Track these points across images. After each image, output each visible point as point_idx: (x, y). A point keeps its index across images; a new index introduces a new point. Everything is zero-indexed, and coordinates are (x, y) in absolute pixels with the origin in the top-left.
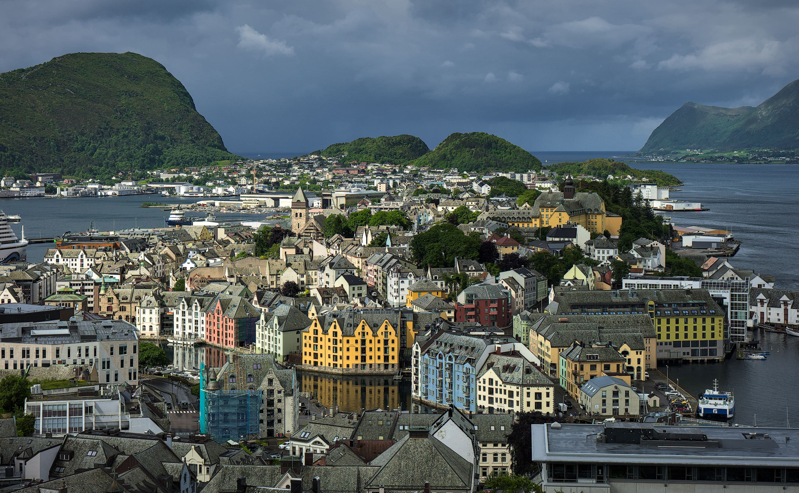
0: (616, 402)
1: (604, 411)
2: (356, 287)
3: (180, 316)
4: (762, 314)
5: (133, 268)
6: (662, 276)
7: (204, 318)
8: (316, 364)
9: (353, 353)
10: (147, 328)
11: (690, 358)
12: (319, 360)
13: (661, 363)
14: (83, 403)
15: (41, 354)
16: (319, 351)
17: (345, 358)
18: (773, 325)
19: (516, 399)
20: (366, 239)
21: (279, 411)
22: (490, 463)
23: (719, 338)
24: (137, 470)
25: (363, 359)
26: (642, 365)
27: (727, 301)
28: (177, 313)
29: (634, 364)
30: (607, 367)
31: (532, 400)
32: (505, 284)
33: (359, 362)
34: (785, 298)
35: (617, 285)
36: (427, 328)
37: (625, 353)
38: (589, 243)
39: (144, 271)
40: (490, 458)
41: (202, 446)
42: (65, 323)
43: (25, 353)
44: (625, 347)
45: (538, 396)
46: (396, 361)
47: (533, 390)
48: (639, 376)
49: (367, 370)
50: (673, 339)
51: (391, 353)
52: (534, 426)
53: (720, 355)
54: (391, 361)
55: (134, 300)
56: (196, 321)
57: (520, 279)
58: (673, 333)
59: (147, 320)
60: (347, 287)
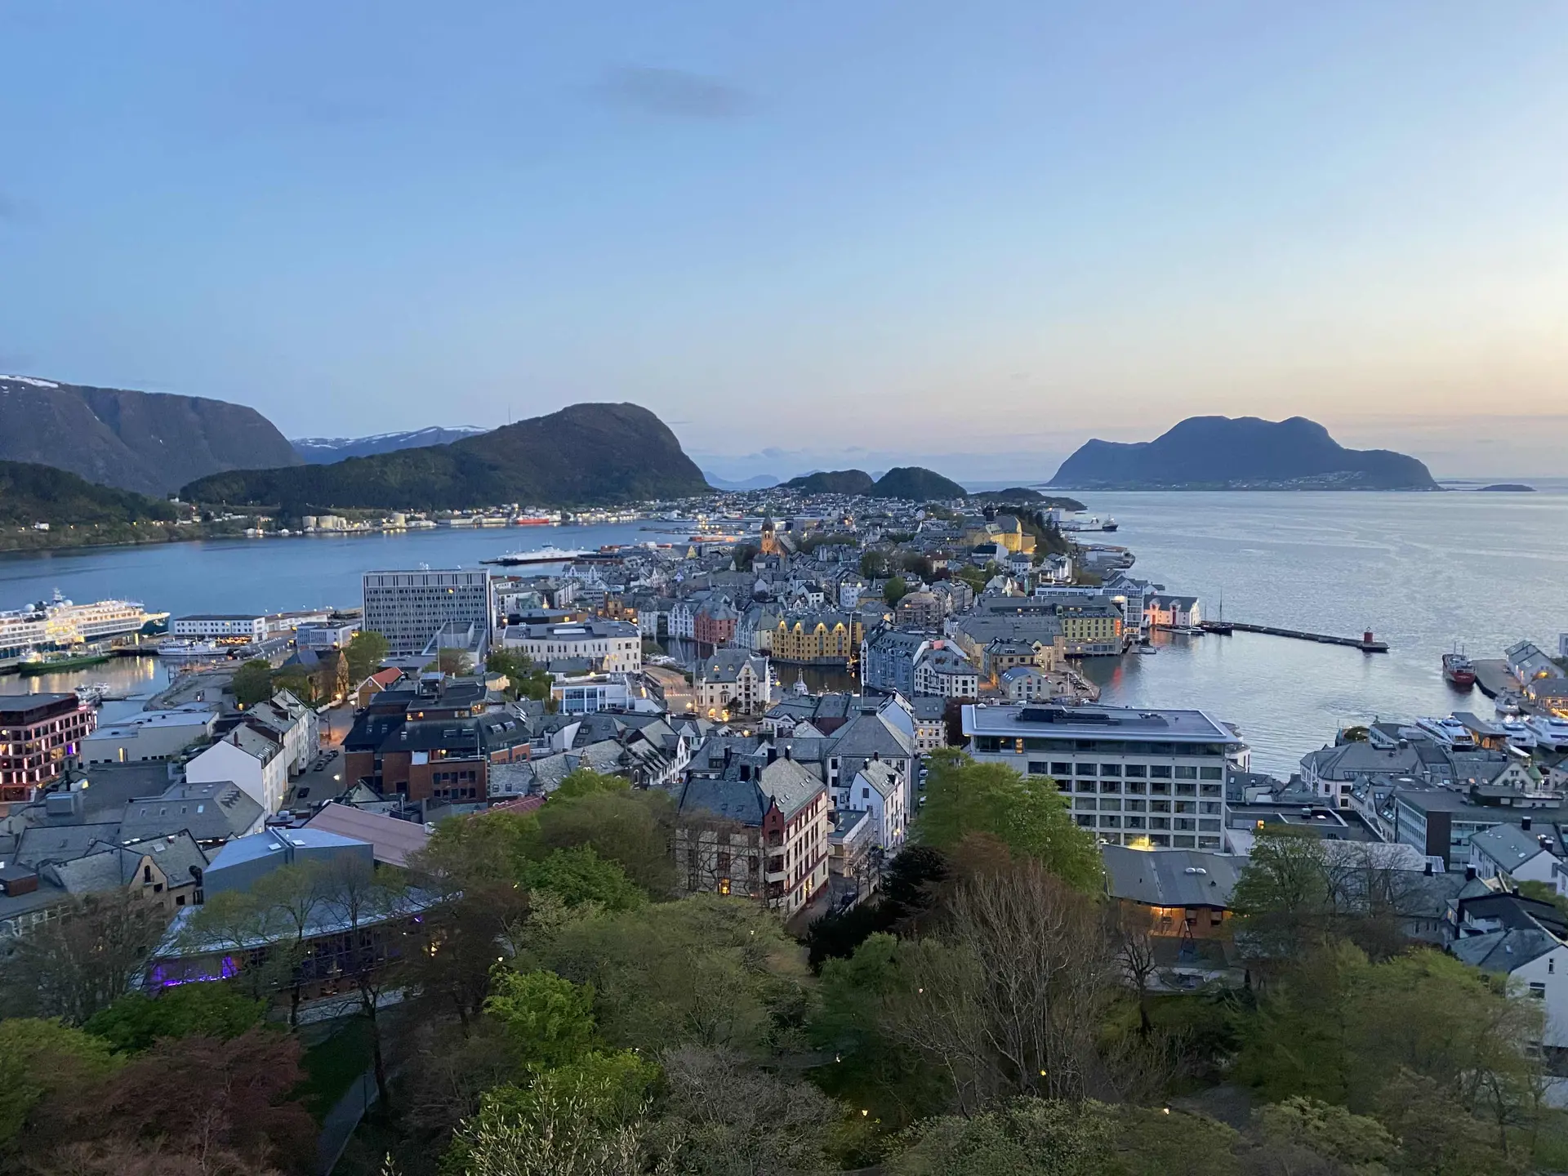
0: (1029, 689)
1: (1020, 696)
2: (815, 594)
3: (673, 619)
4: (1154, 617)
5: (635, 579)
7: (692, 621)
8: (782, 656)
9: (812, 648)
10: (647, 629)
11: (1092, 652)
13: (1068, 656)
14: (599, 687)
15: (562, 649)
17: (806, 652)
18: (1163, 626)
20: (824, 556)
21: (755, 694)
22: (926, 737)
23: (1117, 636)
24: (643, 740)
25: (821, 652)
26: (1052, 659)
27: (1125, 607)
28: (671, 616)
29: (1045, 658)
31: (960, 686)
32: (937, 592)
33: (818, 655)
34: (1174, 603)
35: (1032, 593)
36: (873, 629)
37: (1038, 648)
38: (1007, 558)
39: (642, 582)
40: (926, 733)
42: (581, 624)
43: (550, 649)
44: (1037, 644)
45: (965, 683)
46: (848, 654)
47: (961, 678)
48: (1049, 667)
49: (824, 662)
50: (1078, 637)
51: (844, 648)
52: (964, 707)
53: (1118, 651)
54: (844, 654)
55: (635, 605)
56: (686, 623)
57: (951, 586)
58: (1077, 632)
59: (647, 623)
60: (807, 594)
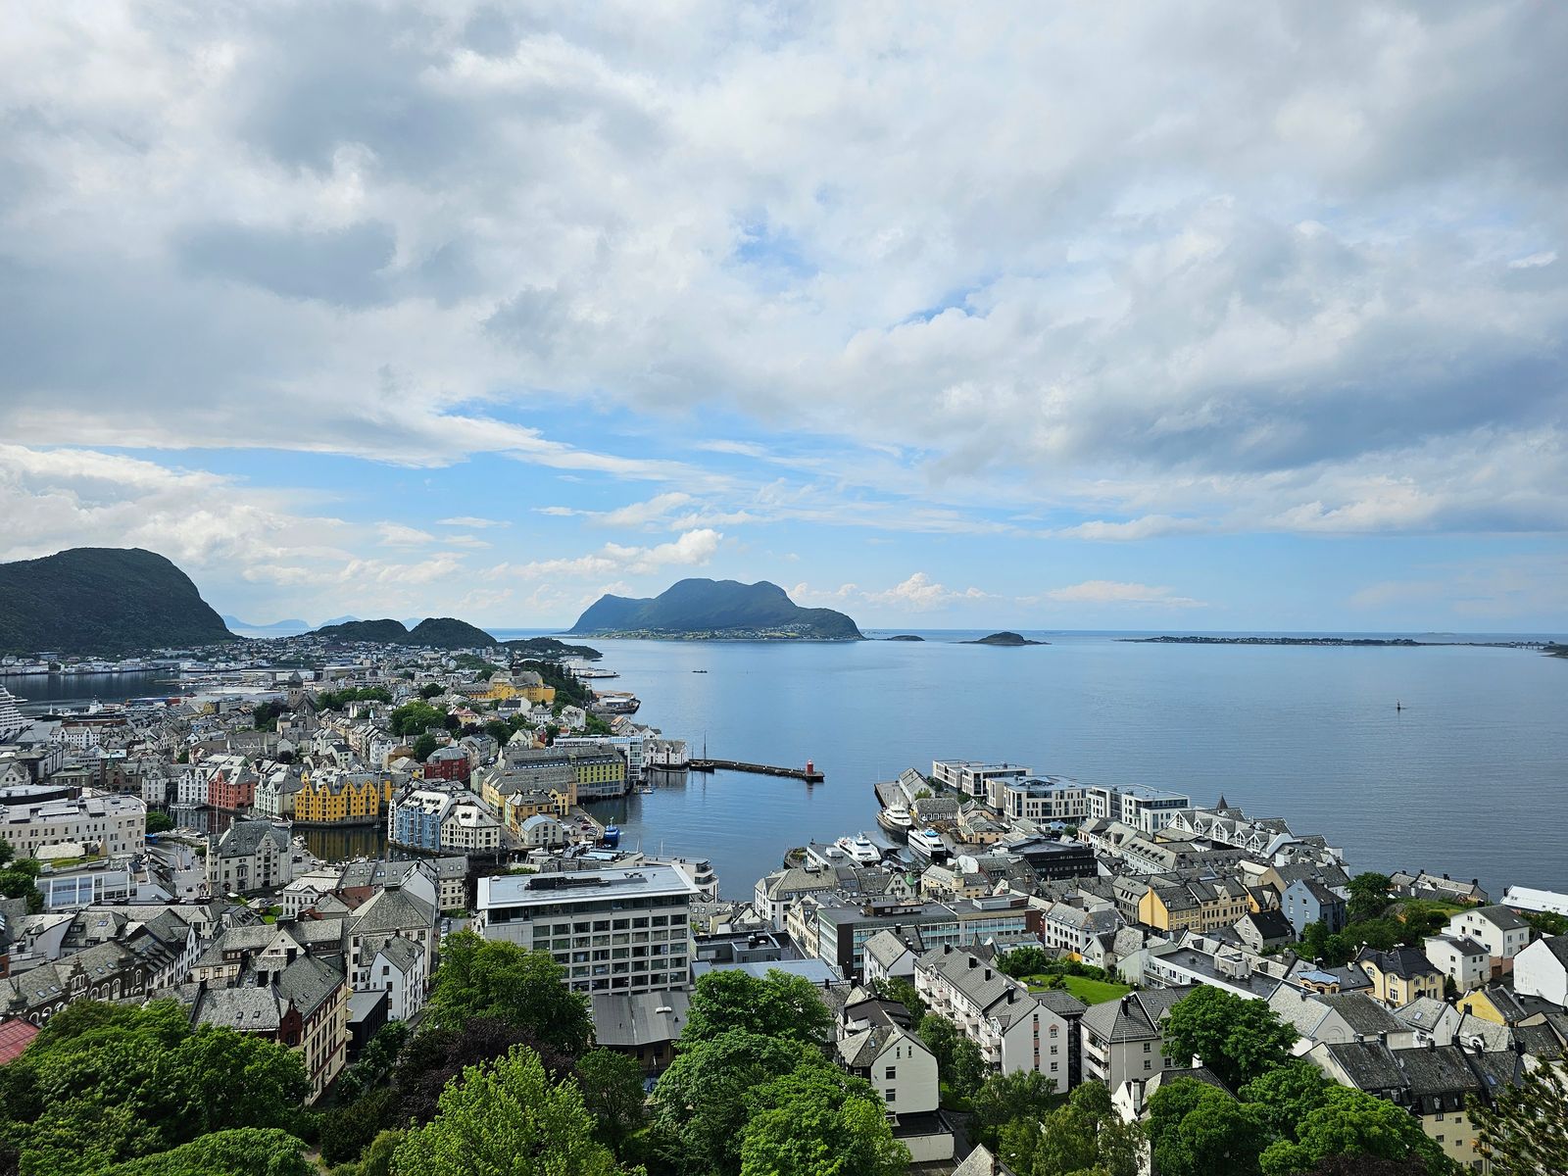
0: (546, 835)
1: (537, 841)
2: (343, 754)
3: (185, 786)
4: (652, 758)
6: (584, 734)
7: (207, 786)
8: (307, 819)
9: (339, 809)
10: (153, 796)
11: (601, 794)
12: (310, 816)
13: (580, 800)
14: (94, 876)
15: (49, 832)
16: (310, 810)
17: (332, 813)
18: (659, 765)
19: (471, 838)
20: (353, 713)
21: (275, 865)
22: (449, 894)
23: (621, 779)
24: (147, 938)
25: (348, 812)
26: (566, 804)
27: (627, 753)
28: (182, 782)
29: (560, 804)
30: (540, 809)
31: (484, 838)
32: (465, 747)
34: (667, 746)
35: (550, 743)
37: (554, 796)
38: (530, 711)
40: (449, 890)
41: (207, 908)
42: (73, 802)
43: (34, 833)
44: (554, 792)
45: (488, 835)
46: (376, 812)
47: (484, 831)
48: (564, 811)
49: (351, 821)
50: (589, 781)
51: (372, 807)
53: (621, 791)
54: (371, 813)
55: (140, 773)
56: (200, 788)
57: (477, 741)
58: (589, 777)
59: (153, 790)
60: (335, 754)
